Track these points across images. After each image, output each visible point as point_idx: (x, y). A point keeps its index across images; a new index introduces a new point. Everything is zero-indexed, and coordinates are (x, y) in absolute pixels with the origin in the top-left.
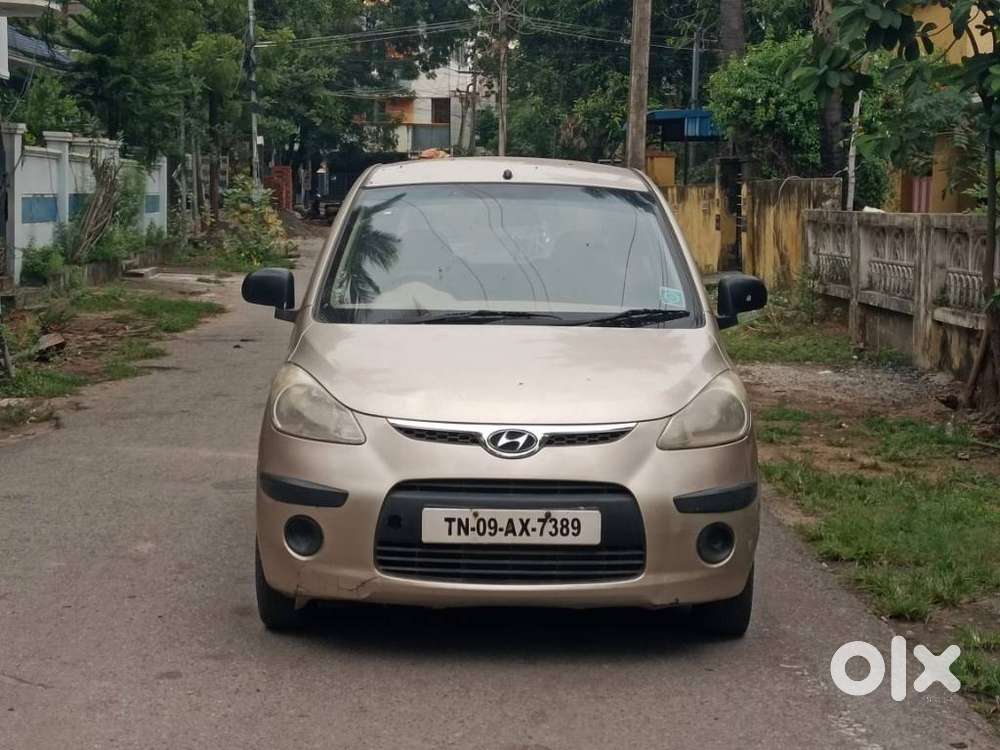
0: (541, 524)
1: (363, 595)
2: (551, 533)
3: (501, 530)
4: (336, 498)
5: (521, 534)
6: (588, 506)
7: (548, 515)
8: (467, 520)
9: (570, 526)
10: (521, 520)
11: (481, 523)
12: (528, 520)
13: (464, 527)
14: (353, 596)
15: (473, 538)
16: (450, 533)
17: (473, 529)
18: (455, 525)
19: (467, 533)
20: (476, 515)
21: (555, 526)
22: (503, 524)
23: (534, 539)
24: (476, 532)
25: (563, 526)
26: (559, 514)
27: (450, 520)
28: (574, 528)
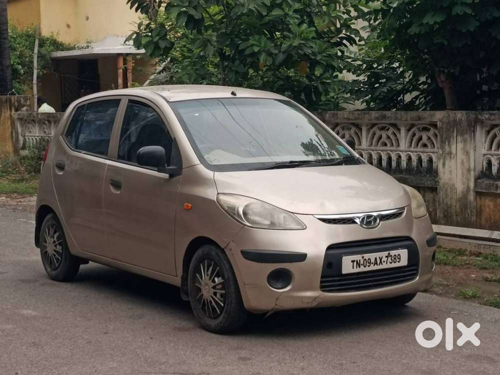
0: (387, 258)
1: (314, 304)
2: (390, 262)
3: (372, 263)
4: (302, 257)
5: (379, 265)
6: (402, 247)
7: (389, 254)
8: (360, 260)
9: (397, 258)
10: (380, 258)
11: (365, 261)
12: (382, 257)
13: (359, 265)
14: (310, 306)
15: (362, 269)
16: (353, 268)
17: (362, 265)
18: (355, 263)
19: (360, 267)
20: (363, 257)
21: (391, 259)
22: (373, 261)
23: (384, 266)
24: (363, 266)
25: (394, 259)
26: (393, 253)
27: (353, 261)
28: (398, 259)
